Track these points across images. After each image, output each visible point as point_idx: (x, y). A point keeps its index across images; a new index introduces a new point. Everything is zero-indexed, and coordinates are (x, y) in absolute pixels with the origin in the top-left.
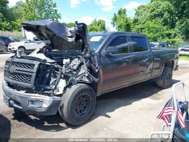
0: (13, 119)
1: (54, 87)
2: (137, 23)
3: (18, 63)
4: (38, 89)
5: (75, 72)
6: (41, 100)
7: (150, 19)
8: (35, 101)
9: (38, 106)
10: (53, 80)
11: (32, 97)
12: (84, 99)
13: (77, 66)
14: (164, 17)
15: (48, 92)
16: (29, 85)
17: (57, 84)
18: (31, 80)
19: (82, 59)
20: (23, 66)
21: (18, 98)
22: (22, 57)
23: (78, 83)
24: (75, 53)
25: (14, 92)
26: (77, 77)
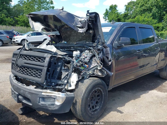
0: (21, 114)
1: (66, 81)
2: (127, 18)
3: (26, 56)
4: (49, 84)
5: (87, 65)
6: (53, 97)
7: (139, 14)
8: (46, 98)
9: (49, 103)
10: (64, 74)
11: (43, 94)
12: (97, 94)
13: (88, 58)
14: (152, 12)
15: (60, 87)
16: (40, 80)
17: (69, 79)
18: (41, 74)
19: (93, 51)
20: (32, 58)
21: (28, 95)
22: (31, 50)
23: (90, 77)
24: (85, 44)
25: (23, 88)
26: (89, 70)
